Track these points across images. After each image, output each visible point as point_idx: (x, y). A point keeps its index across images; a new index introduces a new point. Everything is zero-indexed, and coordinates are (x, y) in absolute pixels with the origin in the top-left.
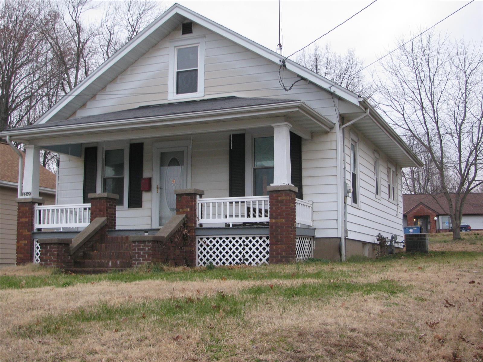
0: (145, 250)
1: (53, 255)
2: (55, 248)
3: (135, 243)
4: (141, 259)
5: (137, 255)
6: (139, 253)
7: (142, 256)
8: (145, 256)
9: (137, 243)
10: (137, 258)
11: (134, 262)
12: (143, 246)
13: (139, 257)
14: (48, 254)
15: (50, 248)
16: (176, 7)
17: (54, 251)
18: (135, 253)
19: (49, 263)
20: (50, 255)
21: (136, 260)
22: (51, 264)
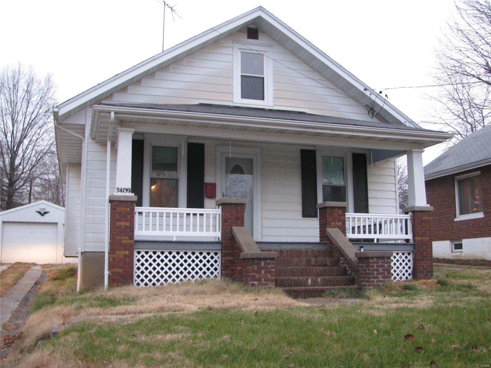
0: (384, 266)
1: (270, 273)
2: (272, 264)
3: (373, 259)
4: (380, 276)
5: (375, 272)
6: (377, 270)
7: (381, 274)
8: (384, 273)
9: (375, 259)
10: (375, 275)
11: (372, 280)
12: (382, 263)
13: (377, 274)
14: (263, 272)
15: (265, 264)
16: (260, 10)
17: (272, 268)
18: (374, 270)
19: (264, 283)
20: (266, 272)
21: (375, 278)
22: (268, 284)
